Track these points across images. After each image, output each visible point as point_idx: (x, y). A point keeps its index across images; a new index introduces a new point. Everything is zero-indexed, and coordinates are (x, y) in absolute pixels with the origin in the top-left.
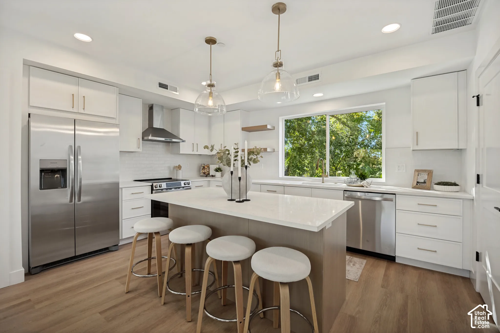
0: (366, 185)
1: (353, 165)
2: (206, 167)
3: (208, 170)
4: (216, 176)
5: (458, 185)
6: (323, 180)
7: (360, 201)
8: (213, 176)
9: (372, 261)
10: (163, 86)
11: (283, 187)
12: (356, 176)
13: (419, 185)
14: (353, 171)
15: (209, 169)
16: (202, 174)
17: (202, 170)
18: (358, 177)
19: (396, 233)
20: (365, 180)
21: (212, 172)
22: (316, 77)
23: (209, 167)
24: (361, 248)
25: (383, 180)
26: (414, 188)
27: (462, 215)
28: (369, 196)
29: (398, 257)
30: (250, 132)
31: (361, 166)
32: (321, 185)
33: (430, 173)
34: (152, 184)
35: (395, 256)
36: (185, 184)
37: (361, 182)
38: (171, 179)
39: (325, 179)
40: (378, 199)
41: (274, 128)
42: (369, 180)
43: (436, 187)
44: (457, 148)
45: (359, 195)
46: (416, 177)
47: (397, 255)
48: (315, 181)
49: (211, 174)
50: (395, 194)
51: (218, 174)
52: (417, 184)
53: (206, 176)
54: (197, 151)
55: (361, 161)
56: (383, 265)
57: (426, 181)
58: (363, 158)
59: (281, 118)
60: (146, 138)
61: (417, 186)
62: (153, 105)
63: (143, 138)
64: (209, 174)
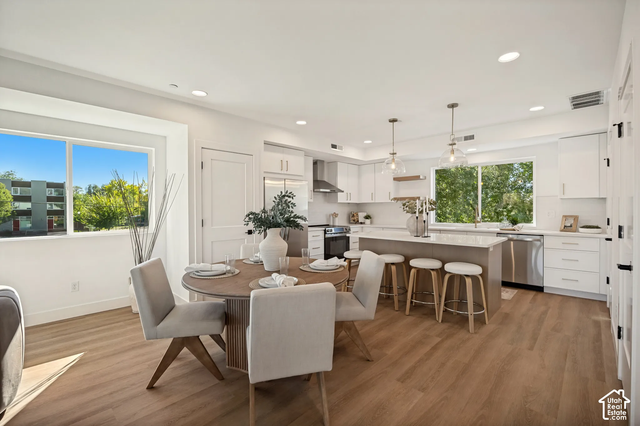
0: (517, 228)
1: (503, 212)
2: (355, 215)
3: (357, 218)
4: (365, 223)
5: (600, 228)
6: (476, 225)
7: (512, 242)
8: (361, 223)
9: (522, 291)
10: (334, 146)
11: (439, 231)
12: (508, 221)
13: (566, 228)
14: (505, 217)
15: (358, 216)
16: (352, 221)
17: (352, 217)
18: (509, 222)
19: (544, 268)
20: (516, 225)
21: (361, 220)
22: (472, 137)
23: (357, 214)
24: (514, 281)
25: (534, 224)
26: (561, 231)
27: (599, 251)
28: (521, 237)
29: (545, 286)
30: (400, 181)
31: (513, 213)
32: (474, 229)
33: (576, 218)
34: (325, 229)
35: (542, 286)
36: (346, 230)
37: (513, 226)
38: (328, 225)
39: (478, 224)
40: (528, 239)
41: (425, 178)
42: (520, 225)
43: (581, 230)
44: (598, 196)
45: (511, 237)
46: (564, 222)
47: (544, 285)
48: (470, 226)
49: (360, 221)
50: (543, 235)
51: (368, 221)
52: (564, 228)
53: (355, 223)
54: (350, 200)
55: (513, 207)
56: (531, 294)
57: (572, 225)
58: (515, 204)
59: (432, 169)
60: (315, 190)
61: (565, 229)
62: (317, 160)
63: (314, 190)
64: (358, 221)
